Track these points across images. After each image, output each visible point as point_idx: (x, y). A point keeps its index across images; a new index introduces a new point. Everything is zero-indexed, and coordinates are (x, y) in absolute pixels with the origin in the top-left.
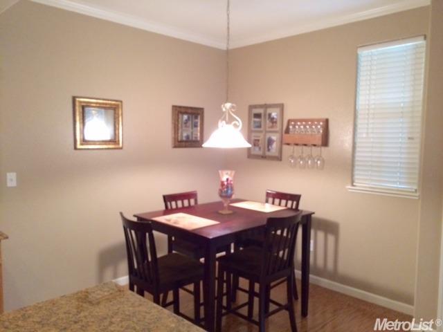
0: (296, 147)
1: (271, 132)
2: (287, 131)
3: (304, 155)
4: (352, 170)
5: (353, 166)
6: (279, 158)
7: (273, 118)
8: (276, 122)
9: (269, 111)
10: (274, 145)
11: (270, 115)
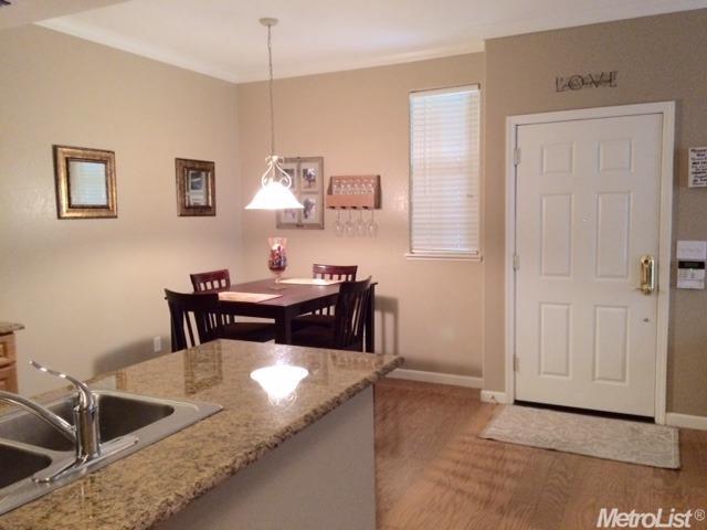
0: (342, 211)
1: (307, 193)
2: (330, 192)
3: (353, 221)
4: (410, 235)
5: (410, 230)
6: (320, 226)
7: (311, 175)
8: (314, 180)
9: (304, 166)
10: (313, 210)
11: (305, 171)
